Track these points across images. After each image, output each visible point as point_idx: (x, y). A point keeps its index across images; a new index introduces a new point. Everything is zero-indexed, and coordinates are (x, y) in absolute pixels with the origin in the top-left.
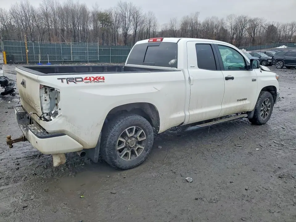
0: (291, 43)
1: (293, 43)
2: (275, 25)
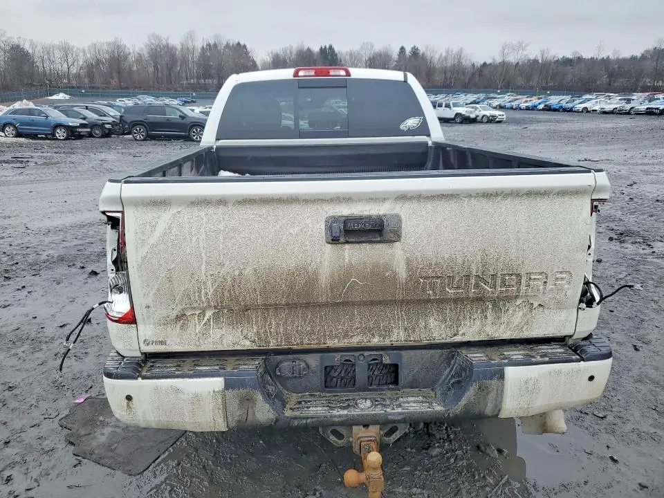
0: (73, 87)
1: (78, 87)
2: (27, 47)
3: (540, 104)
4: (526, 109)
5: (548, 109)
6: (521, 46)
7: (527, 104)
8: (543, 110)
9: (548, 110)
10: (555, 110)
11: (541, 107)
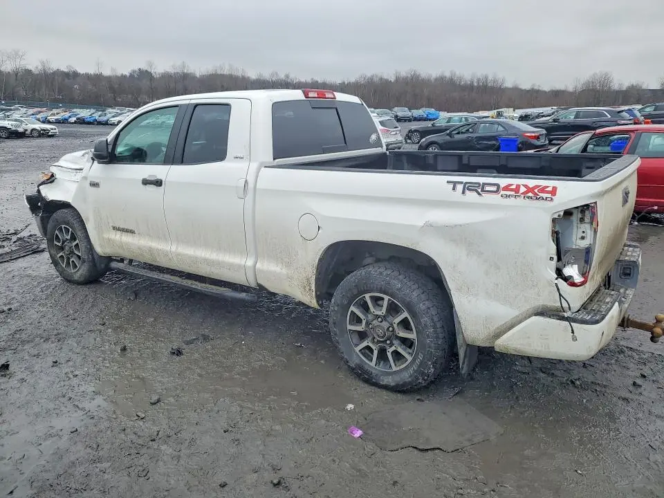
3: (70, 117)
4: (56, 122)
5: (81, 122)
6: (16, 55)
7: (56, 117)
8: (75, 122)
9: (81, 124)
10: (89, 123)
11: (73, 119)
